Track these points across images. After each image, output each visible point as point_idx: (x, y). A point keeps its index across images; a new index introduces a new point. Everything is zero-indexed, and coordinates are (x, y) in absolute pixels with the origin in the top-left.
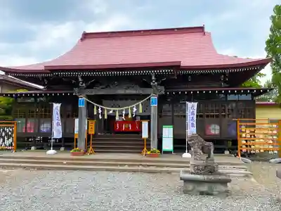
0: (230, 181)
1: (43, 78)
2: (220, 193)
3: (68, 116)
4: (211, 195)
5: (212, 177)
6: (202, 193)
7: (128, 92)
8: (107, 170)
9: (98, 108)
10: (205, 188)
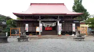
0: (85, 38)
1: (24, 16)
2: (83, 40)
3: (34, 26)
4: (81, 41)
5: (80, 38)
6: (79, 41)
8: (51, 39)
9: (44, 24)
10: (80, 40)
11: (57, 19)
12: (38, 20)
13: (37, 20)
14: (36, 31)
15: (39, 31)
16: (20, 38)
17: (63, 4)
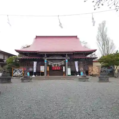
0: (89, 78)
2: (87, 81)
4: (85, 81)
5: (85, 78)
6: (83, 81)
7: (59, 58)
9: (50, 63)
11: (65, 57)
12: (44, 58)
13: (42, 59)
14: (40, 71)
15: (43, 71)
16: (23, 78)
17: (77, 36)
